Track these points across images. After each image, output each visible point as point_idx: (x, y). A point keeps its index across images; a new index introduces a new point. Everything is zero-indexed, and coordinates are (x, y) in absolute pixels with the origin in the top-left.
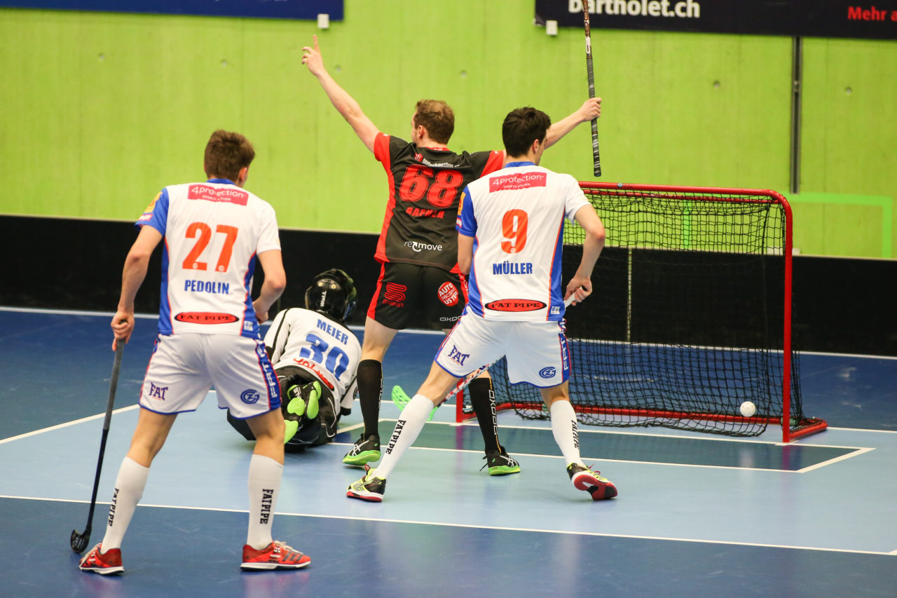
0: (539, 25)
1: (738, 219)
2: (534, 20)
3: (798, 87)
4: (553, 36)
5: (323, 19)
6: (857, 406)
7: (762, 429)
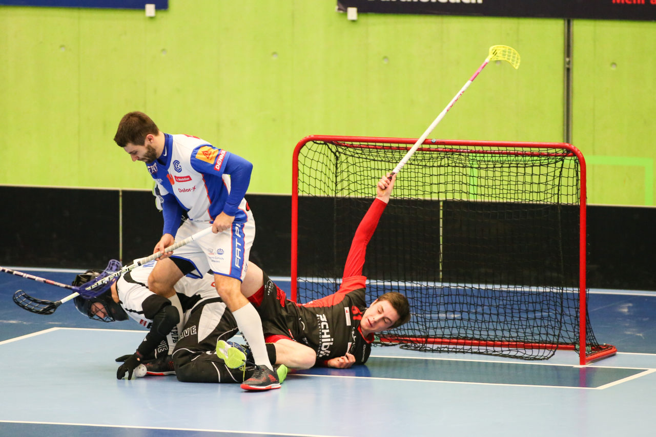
0: (341, 12)
1: (536, 170)
2: (337, 7)
3: (569, 63)
4: (353, 21)
5: (150, 9)
6: (638, 335)
7: (552, 353)
